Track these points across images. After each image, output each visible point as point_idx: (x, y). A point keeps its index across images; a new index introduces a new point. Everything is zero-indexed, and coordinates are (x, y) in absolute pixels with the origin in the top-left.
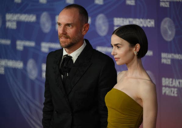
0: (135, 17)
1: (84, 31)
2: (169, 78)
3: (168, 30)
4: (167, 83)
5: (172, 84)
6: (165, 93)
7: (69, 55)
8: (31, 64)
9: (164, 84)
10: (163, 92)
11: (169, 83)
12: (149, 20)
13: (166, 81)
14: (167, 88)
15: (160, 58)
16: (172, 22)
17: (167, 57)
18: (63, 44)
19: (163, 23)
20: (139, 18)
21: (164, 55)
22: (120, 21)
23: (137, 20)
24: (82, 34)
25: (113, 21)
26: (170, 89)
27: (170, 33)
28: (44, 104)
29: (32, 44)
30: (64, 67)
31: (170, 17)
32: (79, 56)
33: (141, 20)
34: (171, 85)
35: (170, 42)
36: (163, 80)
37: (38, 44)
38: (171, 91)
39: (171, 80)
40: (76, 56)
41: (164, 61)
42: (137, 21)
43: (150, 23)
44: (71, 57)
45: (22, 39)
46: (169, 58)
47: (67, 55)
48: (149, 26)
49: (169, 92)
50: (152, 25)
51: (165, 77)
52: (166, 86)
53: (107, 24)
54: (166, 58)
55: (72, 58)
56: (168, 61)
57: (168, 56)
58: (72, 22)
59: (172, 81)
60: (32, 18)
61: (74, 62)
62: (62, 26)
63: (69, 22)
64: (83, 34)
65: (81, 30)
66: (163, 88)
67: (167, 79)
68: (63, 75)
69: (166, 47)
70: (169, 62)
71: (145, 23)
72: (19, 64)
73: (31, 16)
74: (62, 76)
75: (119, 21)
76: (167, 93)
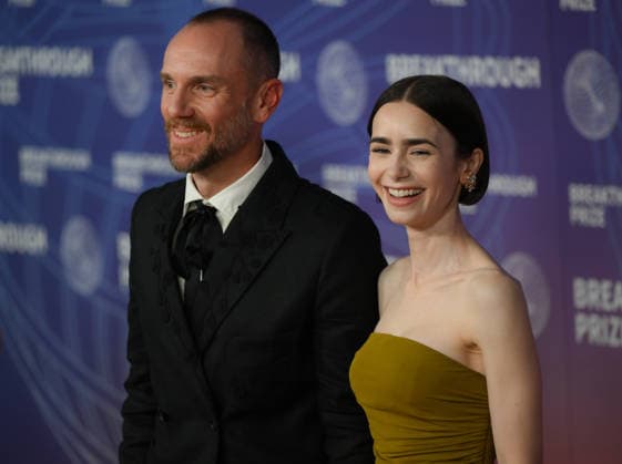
0: (466, 51)
1: (262, 106)
2: (600, 277)
3: (593, 98)
4: (593, 297)
5: (611, 300)
6: (586, 336)
7: (205, 202)
8: (76, 236)
9: (580, 303)
10: (580, 331)
11: (600, 297)
12: (518, 61)
13: (587, 292)
14: (594, 319)
15: (564, 204)
16: (607, 66)
17: (591, 199)
18: (182, 160)
19: (571, 72)
20: (482, 55)
21: (578, 193)
22: (409, 66)
23: (476, 61)
24: (252, 116)
25: (382, 68)
26: (604, 322)
27: (599, 107)
28: (127, 385)
29: (80, 160)
30: (188, 248)
31: (599, 49)
32: (244, 204)
33: (490, 61)
34: (607, 307)
35: (602, 142)
36: (579, 286)
37: (103, 160)
38: (610, 328)
39: (606, 285)
40: (232, 203)
41: (579, 215)
42: (474, 66)
43: (522, 74)
44: (214, 210)
45: (40, 144)
46: (597, 205)
47: (198, 202)
48: (520, 83)
49: (601, 332)
50: (533, 79)
51: (586, 276)
52: (588, 311)
53: (361, 79)
54: (588, 204)
55: (218, 215)
56: (594, 216)
57: (592, 195)
58: (216, 74)
59: (612, 290)
60: (76, 61)
61: (224, 228)
62: (178, 87)
63: (205, 73)
64: (256, 119)
65: (250, 102)
66: (580, 318)
67: (593, 284)
68: (187, 280)
69: (588, 163)
70: (597, 219)
71: (505, 73)
72: (32, 239)
73: (73, 54)
74: (182, 281)
75: (406, 68)
76: (594, 333)
